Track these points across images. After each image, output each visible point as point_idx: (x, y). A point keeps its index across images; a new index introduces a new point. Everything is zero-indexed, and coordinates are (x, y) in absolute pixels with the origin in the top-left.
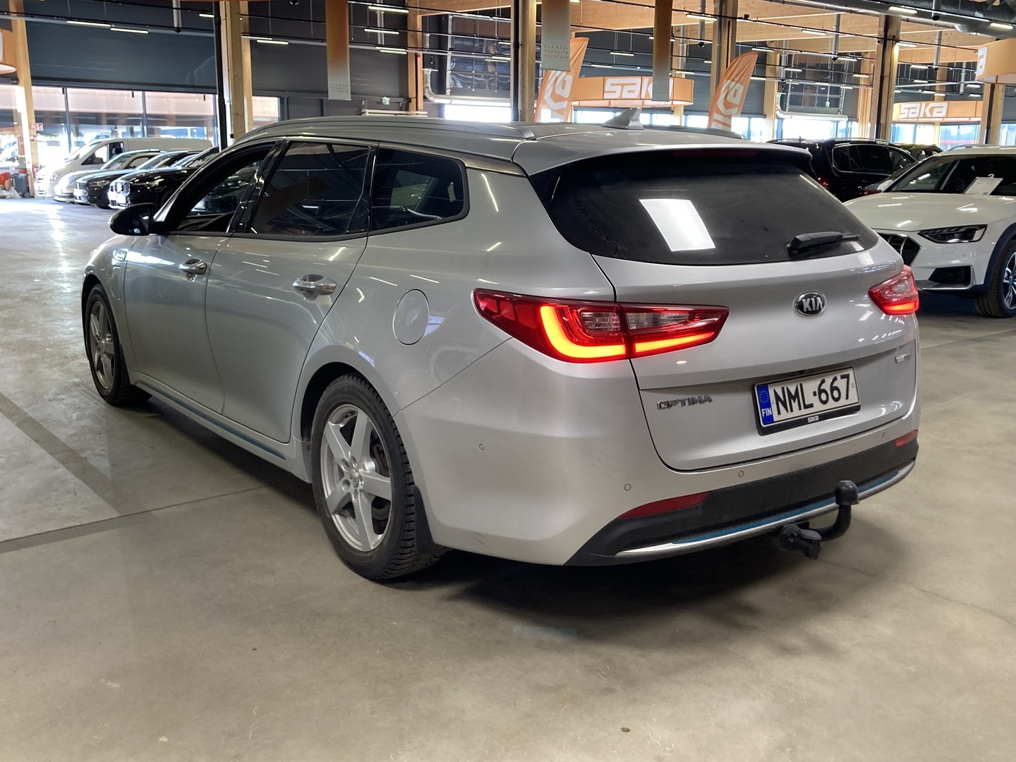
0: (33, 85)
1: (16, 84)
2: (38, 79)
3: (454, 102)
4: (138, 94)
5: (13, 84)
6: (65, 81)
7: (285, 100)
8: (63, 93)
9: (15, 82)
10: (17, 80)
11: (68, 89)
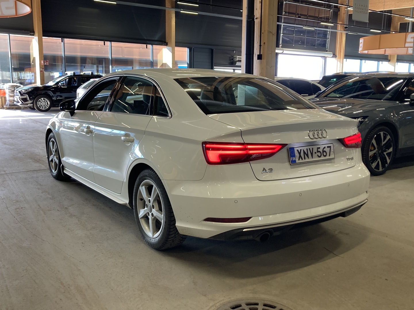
0: (43, 36)
1: (33, 35)
2: (47, 32)
3: (285, 52)
4: (108, 43)
5: (31, 35)
6: (63, 34)
7: (193, 49)
8: (62, 42)
9: (32, 34)
10: (34, 32)
11: (65, 39)
